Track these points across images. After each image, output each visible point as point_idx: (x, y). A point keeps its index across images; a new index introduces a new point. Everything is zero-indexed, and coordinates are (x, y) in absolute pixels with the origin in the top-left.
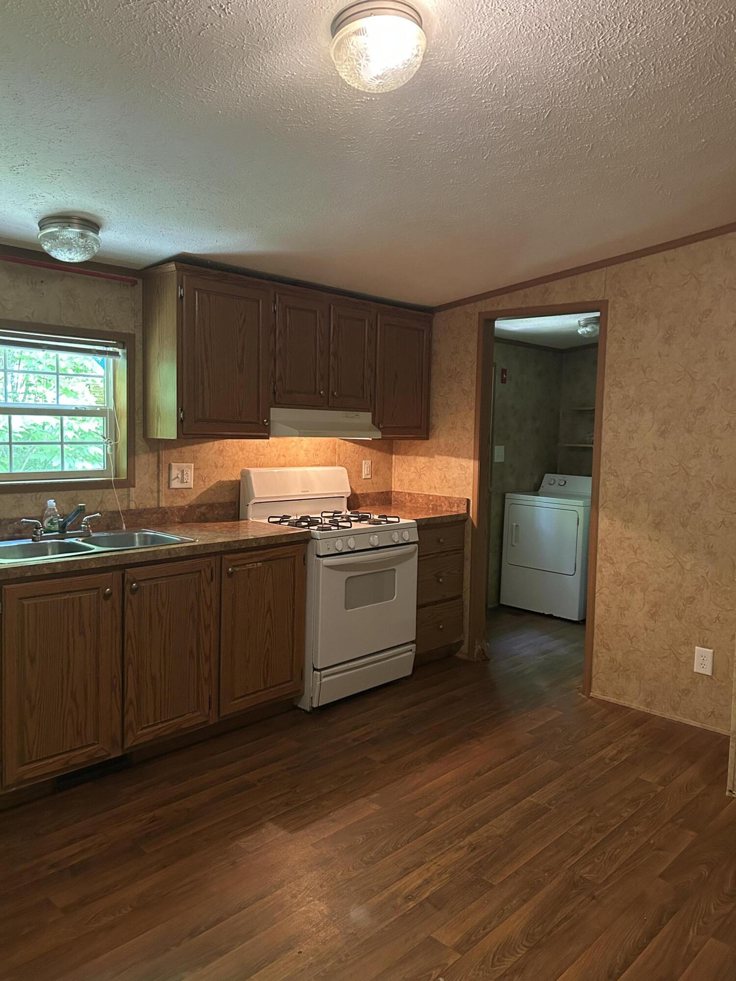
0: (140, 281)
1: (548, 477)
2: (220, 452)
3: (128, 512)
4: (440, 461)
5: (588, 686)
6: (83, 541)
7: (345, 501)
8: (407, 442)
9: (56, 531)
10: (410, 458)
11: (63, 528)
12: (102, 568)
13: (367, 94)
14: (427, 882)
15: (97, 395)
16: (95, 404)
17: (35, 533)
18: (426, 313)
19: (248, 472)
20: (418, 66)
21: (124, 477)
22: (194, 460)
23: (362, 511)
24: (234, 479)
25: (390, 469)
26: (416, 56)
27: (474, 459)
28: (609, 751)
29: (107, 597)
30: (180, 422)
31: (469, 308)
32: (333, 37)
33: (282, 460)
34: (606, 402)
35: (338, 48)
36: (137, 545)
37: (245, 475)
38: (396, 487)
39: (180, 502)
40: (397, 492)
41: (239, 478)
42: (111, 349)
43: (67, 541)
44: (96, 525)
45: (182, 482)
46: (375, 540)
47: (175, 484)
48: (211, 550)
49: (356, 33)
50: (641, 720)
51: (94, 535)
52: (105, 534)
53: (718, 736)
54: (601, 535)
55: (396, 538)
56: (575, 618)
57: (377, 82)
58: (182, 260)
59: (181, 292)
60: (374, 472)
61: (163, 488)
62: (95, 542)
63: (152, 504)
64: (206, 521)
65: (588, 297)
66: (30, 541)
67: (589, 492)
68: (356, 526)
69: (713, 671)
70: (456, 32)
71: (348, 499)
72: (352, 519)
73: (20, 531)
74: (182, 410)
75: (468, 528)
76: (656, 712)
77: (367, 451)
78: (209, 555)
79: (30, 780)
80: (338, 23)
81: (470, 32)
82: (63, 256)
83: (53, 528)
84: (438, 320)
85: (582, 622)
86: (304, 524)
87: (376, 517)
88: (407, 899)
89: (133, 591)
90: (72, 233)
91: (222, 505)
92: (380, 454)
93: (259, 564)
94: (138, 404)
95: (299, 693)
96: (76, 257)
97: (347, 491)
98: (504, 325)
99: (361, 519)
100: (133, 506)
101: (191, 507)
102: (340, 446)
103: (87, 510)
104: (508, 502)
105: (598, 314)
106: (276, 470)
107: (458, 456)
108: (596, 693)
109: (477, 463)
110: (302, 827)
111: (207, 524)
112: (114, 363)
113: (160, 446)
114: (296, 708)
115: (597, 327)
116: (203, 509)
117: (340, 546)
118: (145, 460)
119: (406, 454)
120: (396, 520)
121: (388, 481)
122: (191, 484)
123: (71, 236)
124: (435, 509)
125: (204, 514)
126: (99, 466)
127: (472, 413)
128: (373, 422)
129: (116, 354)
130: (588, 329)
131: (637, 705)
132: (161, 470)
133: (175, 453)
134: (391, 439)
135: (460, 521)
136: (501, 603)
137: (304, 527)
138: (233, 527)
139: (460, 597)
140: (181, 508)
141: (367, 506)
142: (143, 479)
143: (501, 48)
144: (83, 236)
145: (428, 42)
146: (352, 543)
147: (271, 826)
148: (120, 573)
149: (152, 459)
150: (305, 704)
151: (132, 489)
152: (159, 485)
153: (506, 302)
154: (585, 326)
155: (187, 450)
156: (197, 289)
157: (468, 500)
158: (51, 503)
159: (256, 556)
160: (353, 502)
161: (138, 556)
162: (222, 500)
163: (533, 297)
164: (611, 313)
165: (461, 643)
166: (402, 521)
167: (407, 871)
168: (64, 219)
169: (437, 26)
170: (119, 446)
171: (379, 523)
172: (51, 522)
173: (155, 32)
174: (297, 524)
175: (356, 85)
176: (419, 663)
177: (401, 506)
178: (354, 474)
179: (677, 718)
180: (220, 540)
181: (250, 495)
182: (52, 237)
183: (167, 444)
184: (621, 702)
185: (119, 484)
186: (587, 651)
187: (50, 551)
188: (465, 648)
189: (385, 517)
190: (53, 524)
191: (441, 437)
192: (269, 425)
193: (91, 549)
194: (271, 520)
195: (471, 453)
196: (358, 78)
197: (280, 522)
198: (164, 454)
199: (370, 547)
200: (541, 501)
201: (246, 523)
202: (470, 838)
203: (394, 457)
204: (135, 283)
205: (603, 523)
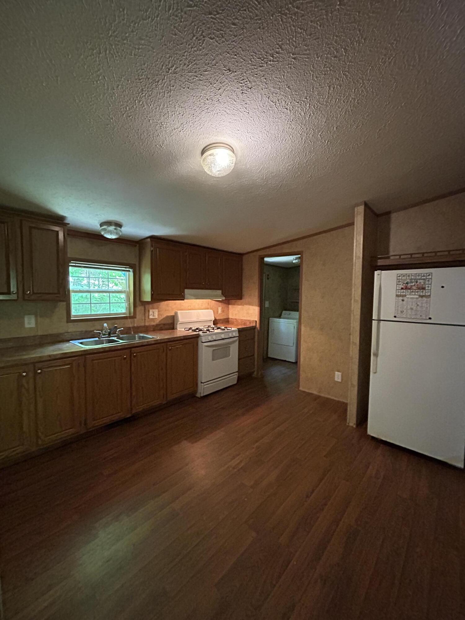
0: (138, 245)
1: (284, 312)
2: (168, 305)
3: (134, 327)
4: (246, 307)
5: (299, 386)
6: (117, 338)
7: (212, 322)
8: (234, 300)
9: (106, 335)
10: (235, 306)
11: (109, 334)
12: (123, 348)
13: (215, 177)
14: (241, 461)
15: (123, 285)
16: (122, 289)
17: (99, 336)
18: (240, 255)
19: (177, 312)
20: (233, 167)
21: (132, 315)
22: (158, 308)
23: (219, 326)
24: (172, 315)
25: (228, 310)
26: (232, 163)
27: (258, 306)
28: (306, 410)
29: (125, 359)
30: (152, 295)
31: (255, 253)
32: (202, 156)
33: (189, 308)
34: (303, 287)
35: (204, 160)
36: (137, 340)
37: (176, 313)
38: (230, 317)
39: (153, 323)
40: (232, 319)
41: (174, 314)
42: (127, 269)
43: (111, 338)
44: (122, 332)
45: (154, 316)
46: (223, 336)
47: (151, 317)
48: (163, 341)
49: (210, 155)
50: (317, 398)
51: (121, 336)
52: (125, 336)
53: (344, 403)
54: (302, 333)
55: (230, 335)
56: (294, 361)
57: (218, 172)
58: (152, 238)
59: (152, 249)
60: (223, 311)
61: (147, 318)
62: (122, 339)
63: (143, 324)
64: (162, 330)
65: (296, 250)
66: (97, 339)
67: (298, 317)
68: (216, 331)
69: (342, 380)
70: (246, 155)
71: (213, 321)
72: (215, 328)
73: (94, 335)
74: (153, 291)
75: (256, 330)
76: (322, 395)
77: (220, 304)
78: (163, 343)
79: (97, 426)
80: (203, 152)
81: (251, 155)
82: (109, 236)
83: (106, 334)
84: (245, 257)
85: (296, 363)
86: (197, 331)
87: (223, 328)
88: (234, 468)
89: (134, 356)
90: (112, 228)
91: (168, 324)
92: (225, 305)
93: (181, 346)
94: (137, 289)
95: (196, 391)
96: (114, 237)
97: (213, 319)
98: (267, 259)
99: (218, 328)
100: (135, 325)
101: (157, 325)
102: (210, 302)
103: (118, 327)
104: (270, 321)
105: (300, 256)
106: (187, 311)
107: (252, 305)
108: (301, 388)
109: (259, 308)
110: (196, 442)
111: (163, 331)
112: (129, 274)
113: (145, 304)
114: (195, 396)
115: (300, 260)
116: (162, 326)
117: (210, 338)
118: (140, 309)
119: (234, 305)
120: (230, 329)
121: (228, 314)
122: (157, 317)
123: (112, 229)
124: (245, 324)
125: (161, 327)
126: (124, 311)
127: (257, 290)
128: (222, 294)
129: (129, 271)
130: (297, 261)
131: (315, 392)
132: (146, 312)
133: (151, 306)
134: (229, 300)
135: (254, 328)
136: (269, 356)
137: (197, 332)
138: (172, 332)
139: (253, 355)
140: (153, 326)
141: (220, 323)
142: (139, 316)
143: (263, 161)
144: (115, 229)
145: (236, 159)
146: (214, 337)
147: (185, 442)
148: (130, 350)
149: (142, 308)
150: (198, 395)
151: (135, 319)
152: (145, 318)
153: (268, 252)
154: (296, 260)
155: (155, 305)
156: (158, 248)
157: (256, 321)
158: (105, 325)
159: (179, 343)
160: (215, 322)
161: (136, 344)
162: (168, 322)
163: (278, 250)
164: (304, 256)
165: (254, 371)
166: (233, 329)
167: (234, 458)
168: (109, 223)
169: (239, 154)
170: (131, 304)
171: (224, 330)
172: (105, 332)
173: (137, 154)
174: (194, 331)
175: (210, 174)
176: (239, 379)
177: (232, 323)
178: (215, 312)
179: (329, 397)
180: (166, 337)
181: (178, 321)
182: (104, 229)
183: (148, 303)
184: (310, 391)
185: (130, 317)
186: (297, 373)
187: (105, 342)
188: (255, 373)
189: (226, 327)
190: (106, 332)
191: (246, 299)
192: (184, 296)
193: (119, 341)
194: (186, 329)
195: (257, 304)
196: (211, 171)
197: (189, 330)
198: (147, 306)
199: (221, 339)
200: (282, 320)
201: (176, 331)
202: (257, 444)
203: (230, 306)
204: (136, 246)
205: (303, 328)
